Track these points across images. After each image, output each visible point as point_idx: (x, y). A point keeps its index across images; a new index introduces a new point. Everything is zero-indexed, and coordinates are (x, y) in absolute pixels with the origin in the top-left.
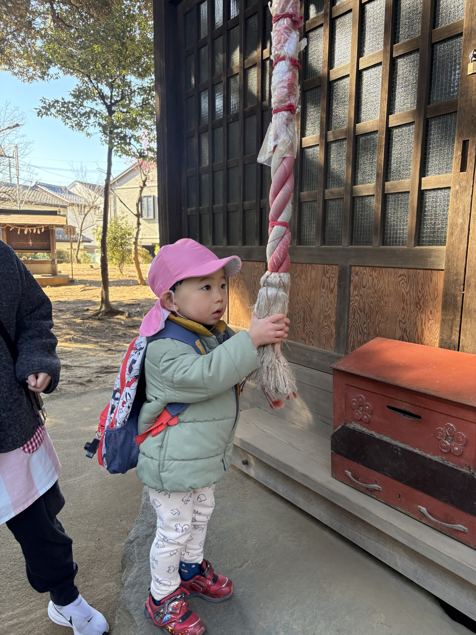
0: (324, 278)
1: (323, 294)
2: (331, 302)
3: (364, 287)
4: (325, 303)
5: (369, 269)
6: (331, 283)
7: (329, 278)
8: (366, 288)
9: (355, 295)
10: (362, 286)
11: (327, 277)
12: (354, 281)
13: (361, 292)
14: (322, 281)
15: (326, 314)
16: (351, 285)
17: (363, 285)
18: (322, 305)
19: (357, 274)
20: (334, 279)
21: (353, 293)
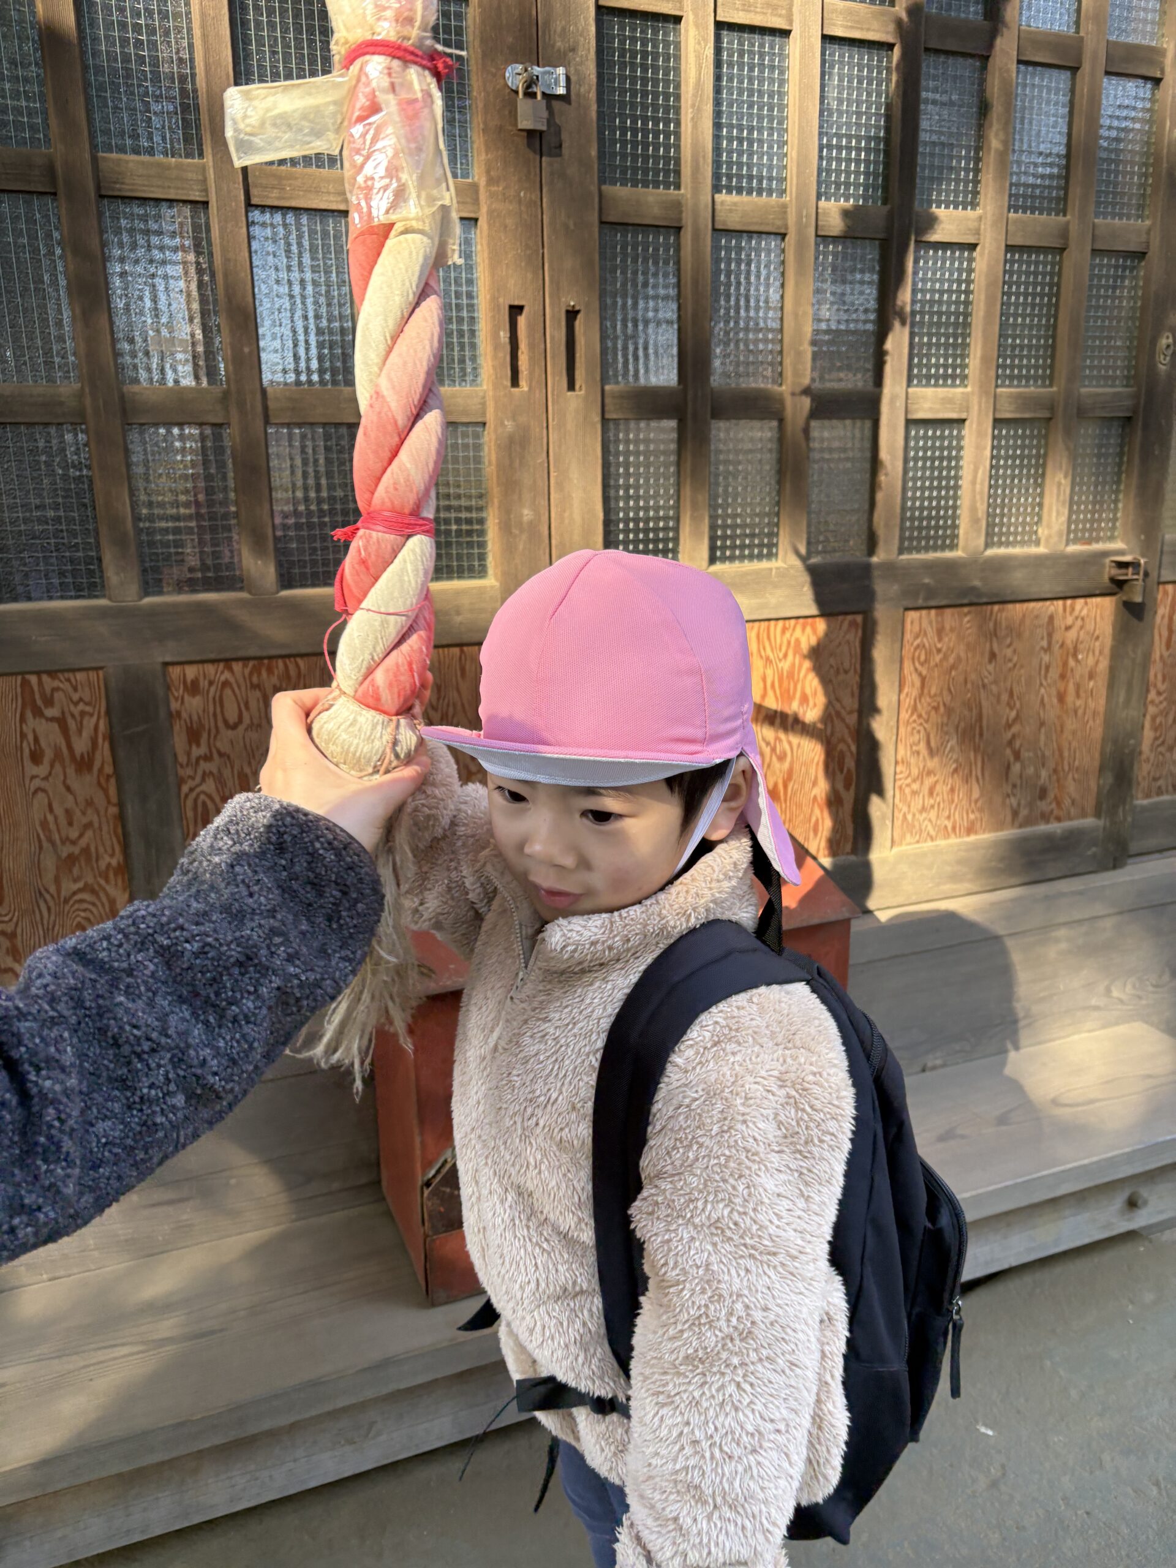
0: (31, 722)
1: (37, 783)
2: (89, 803)
3: (234, 727)
4: (59, 811)
5: (245, 666)
6: (74, 739)
7: (61, 722)
8: (241, 728)
9: (198, 759)
10: (221, 724)
11: (52, 719)
12: (184, 715)
13: (223, 745)
14: (23, 736)
15: (65, 851)
16: (176, 728)
17: (226, 722)
18: (44, 824)
19: (193, 688)
20: (89, 723)
21: (189, 754)
